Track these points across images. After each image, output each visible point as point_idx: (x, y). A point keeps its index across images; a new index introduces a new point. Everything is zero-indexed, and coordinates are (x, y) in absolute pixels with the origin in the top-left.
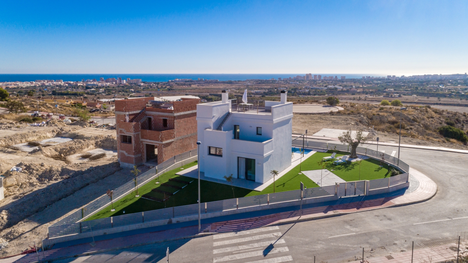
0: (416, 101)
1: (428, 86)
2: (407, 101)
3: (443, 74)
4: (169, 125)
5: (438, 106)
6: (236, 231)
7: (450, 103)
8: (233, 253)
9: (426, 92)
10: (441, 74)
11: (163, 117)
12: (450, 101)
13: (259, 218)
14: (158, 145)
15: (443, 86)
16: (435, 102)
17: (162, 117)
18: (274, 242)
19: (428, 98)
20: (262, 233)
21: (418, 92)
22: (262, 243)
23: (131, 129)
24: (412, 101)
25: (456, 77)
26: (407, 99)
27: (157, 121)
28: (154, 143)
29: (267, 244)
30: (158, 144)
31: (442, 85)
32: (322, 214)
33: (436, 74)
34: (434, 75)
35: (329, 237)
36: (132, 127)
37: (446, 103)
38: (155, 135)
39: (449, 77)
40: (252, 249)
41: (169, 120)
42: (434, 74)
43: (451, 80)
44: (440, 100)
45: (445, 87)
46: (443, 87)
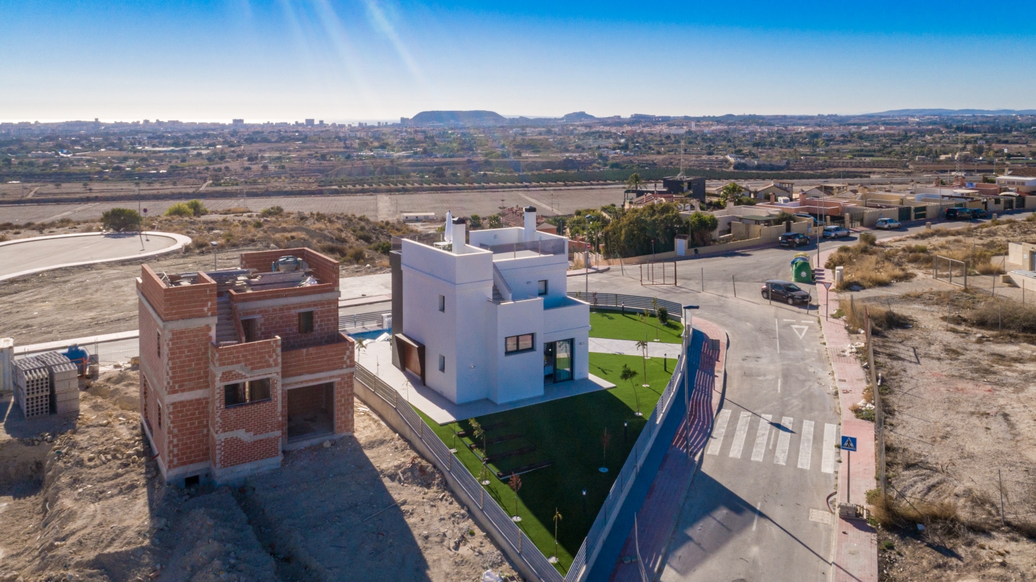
0: (30, 196)
1: (30, 155)
2: (6, 199)
3: (42, 121)
4: (319, 326)
5: (97, 204)
7: (118, 194)
9: (37, 170)
10: (36, 122)
11: (300, 307)
12: (117, 191)
14: (340, 379)
15: (68, 153)
16: (81, 195)
17: (295, 308)
19: (58, 186)
21: (15, 172)
23: (271, 357)
24: (19, 197)
25: (77, 128)
26: (4, 194)
27: (277, 322)
28: (331, 377)
30: (338, 377)
31: (65, 151)
33: (25, 121)
34: (20, 123)
36: (274, 351)
37: (108, 194)
38: (331, 356)
39: (60, 129)
41: (322, 312)
42: (21, 121)
43: (73, 136)
44: (90, 189)
45: (74, 155)
46: (69, 156)
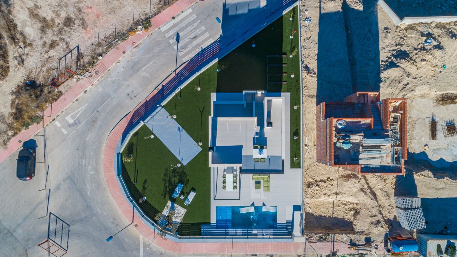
6: (203, 51)
8: (194, 30)
13: (197, 65)
18: (178, 46)
20: (189, 52)
22: (185, 43)
29: (182, 43)
32: (164, 83)
35: (154, 60)
40: (187, 36)
